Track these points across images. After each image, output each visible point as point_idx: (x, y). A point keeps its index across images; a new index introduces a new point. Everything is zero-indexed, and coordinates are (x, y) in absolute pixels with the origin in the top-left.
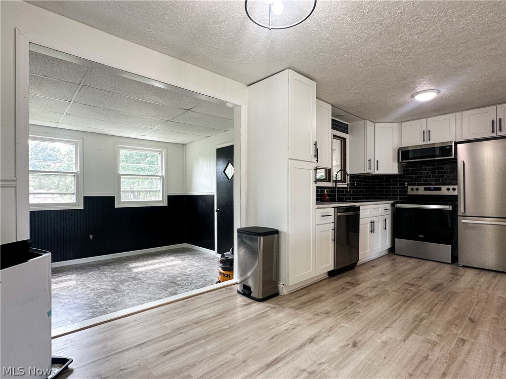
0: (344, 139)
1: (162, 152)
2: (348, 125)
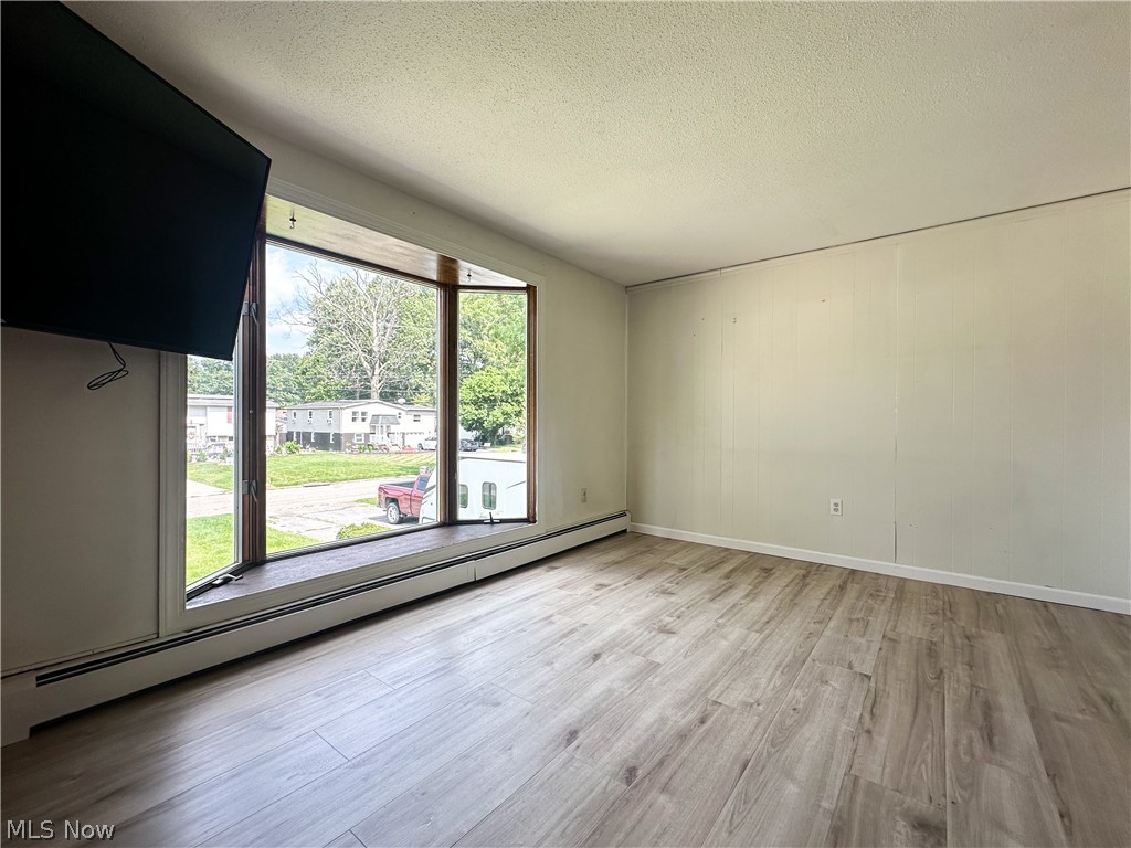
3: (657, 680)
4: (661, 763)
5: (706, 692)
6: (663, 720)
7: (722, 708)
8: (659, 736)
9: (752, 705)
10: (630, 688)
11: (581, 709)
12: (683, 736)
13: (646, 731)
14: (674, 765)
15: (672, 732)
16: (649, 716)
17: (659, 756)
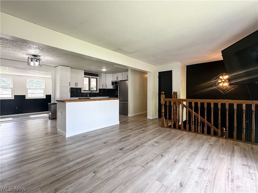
0: (97, 78)
1: (44, 80)
2: (98, 74)
3: (158, 174)
4: (157, 157)
5: (144, 170)
6: (156, 163)
7: (141, 166)
8: (157, 160)
9: (134, 166)
10: (166, 171)
11: (176, 167)
12: (152, 160)
13: (160, 162)
14: (154, 156)
15: (154, 161)
16: (160, 164)
17: (157, 158)
